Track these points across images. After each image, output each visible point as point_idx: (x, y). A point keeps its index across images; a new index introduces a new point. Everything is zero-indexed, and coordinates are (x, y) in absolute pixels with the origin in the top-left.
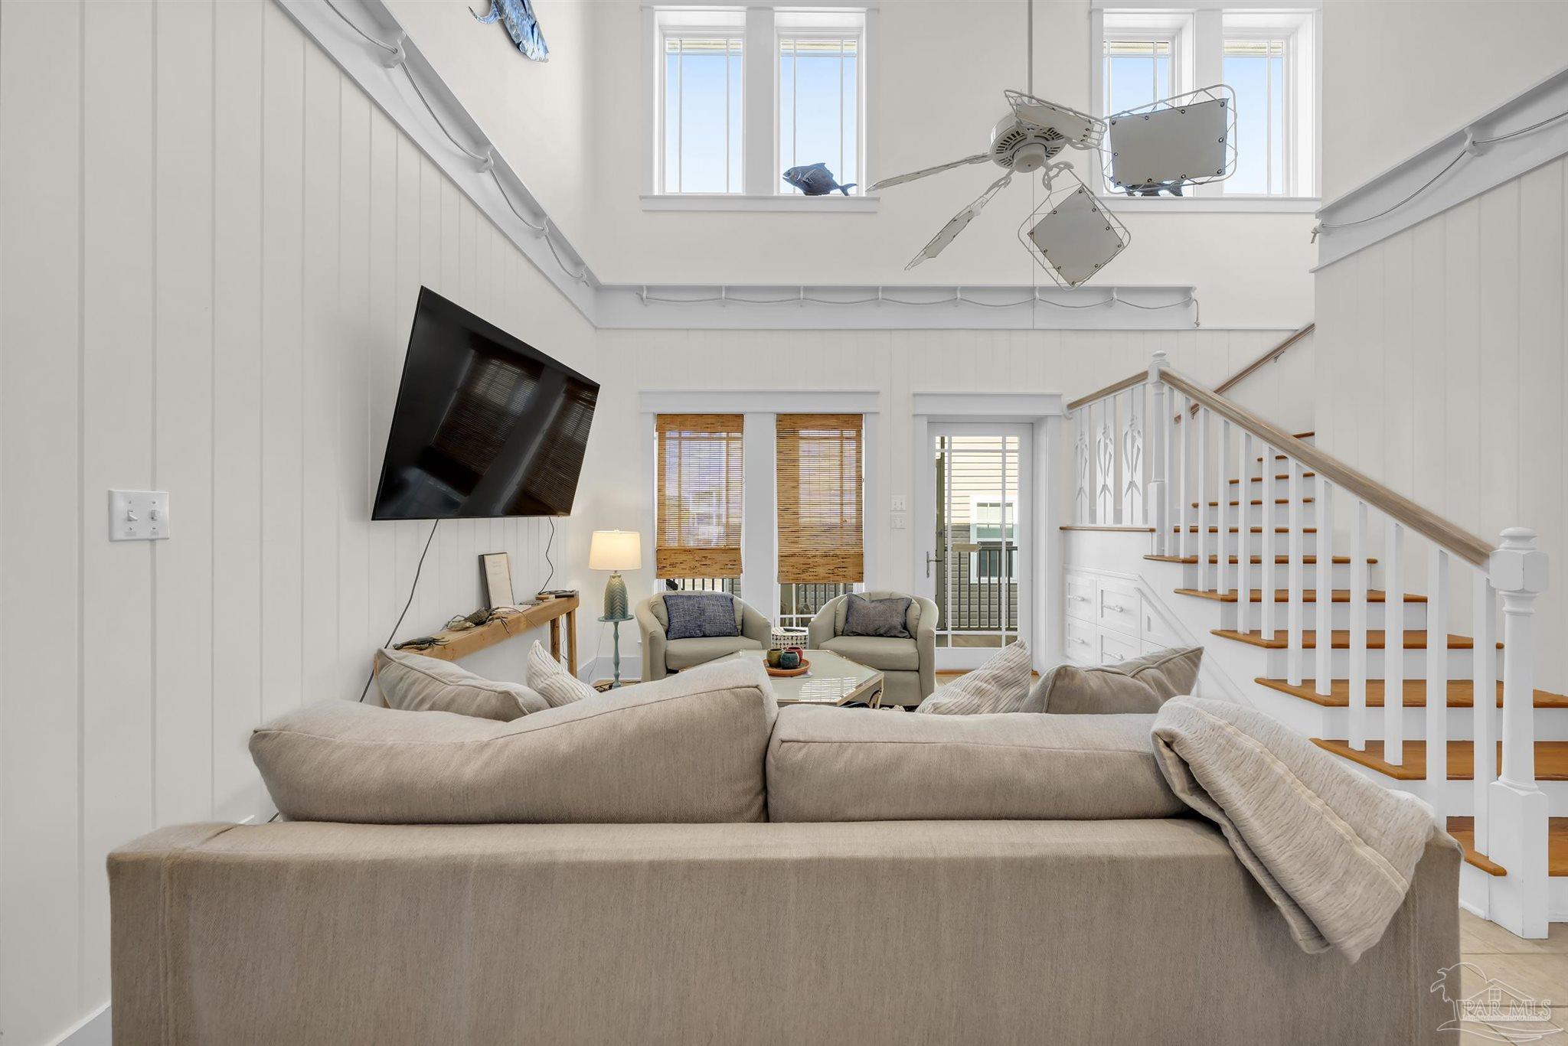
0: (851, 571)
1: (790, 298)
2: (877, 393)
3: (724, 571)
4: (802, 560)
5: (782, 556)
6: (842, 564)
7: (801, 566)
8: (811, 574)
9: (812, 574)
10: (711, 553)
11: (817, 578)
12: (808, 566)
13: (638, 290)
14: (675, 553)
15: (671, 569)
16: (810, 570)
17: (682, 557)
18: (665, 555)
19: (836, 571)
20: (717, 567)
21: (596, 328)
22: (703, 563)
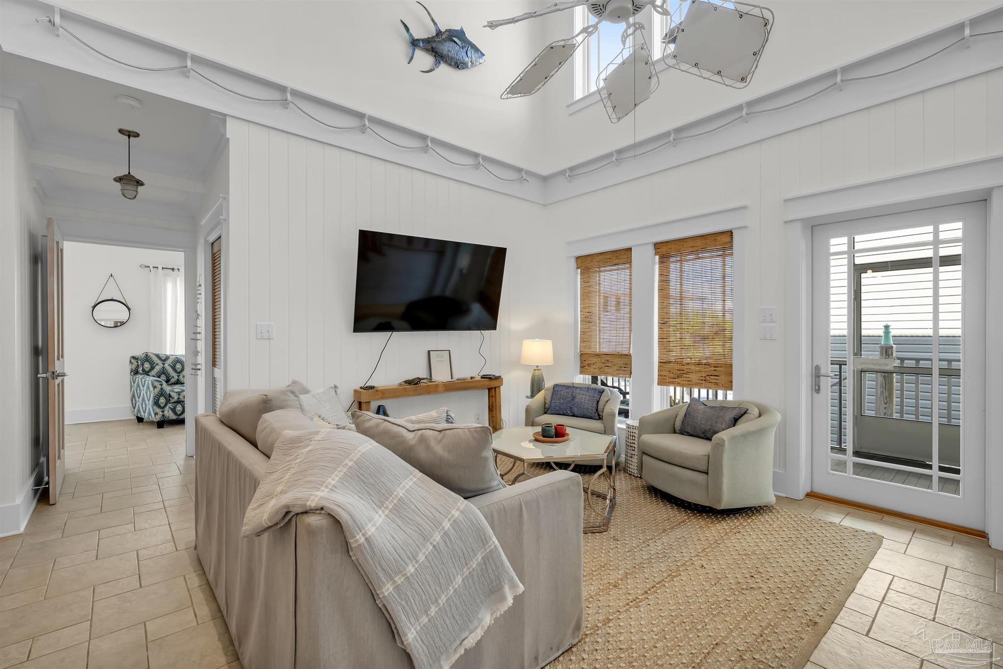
0: (723, 379)
1: (664, 143)
2: (744, 207)
3: (619, 372)
4: (677, 367)
5: (661, 363)
6: (714, 372)
7: (676, 371)
8: (685, 379)
9: (687, 379)
10: (611, 358)
11: (689, 382)
12: (682, 372)
13: (562, 173)
14: (590, 357)
15: (588, 368)
16: (685, 375)
17: (594, 360)
18: (585, 358)
19: (708, 378)
20: (615, 368)
21: (544, 205)
22: (606, 365)
